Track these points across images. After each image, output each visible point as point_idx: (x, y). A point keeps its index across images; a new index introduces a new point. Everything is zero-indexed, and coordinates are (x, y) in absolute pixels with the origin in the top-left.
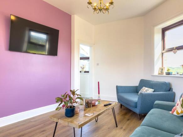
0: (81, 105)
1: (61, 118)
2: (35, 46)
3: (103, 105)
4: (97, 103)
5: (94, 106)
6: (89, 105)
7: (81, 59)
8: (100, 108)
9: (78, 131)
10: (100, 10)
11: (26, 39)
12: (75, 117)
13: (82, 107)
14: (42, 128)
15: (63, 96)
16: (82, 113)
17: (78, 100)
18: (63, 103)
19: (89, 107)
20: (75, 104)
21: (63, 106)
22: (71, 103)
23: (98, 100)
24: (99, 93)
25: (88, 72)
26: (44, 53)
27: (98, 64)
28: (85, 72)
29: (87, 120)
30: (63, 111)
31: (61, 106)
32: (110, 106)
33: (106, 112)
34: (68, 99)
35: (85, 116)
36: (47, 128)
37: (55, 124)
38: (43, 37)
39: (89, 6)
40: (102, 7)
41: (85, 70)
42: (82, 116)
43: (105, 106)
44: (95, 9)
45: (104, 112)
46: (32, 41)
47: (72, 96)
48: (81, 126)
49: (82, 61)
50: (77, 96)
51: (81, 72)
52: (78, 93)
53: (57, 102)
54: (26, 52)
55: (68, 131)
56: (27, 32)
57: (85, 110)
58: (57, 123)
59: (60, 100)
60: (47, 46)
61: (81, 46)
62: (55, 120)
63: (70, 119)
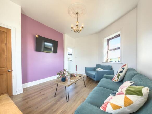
0: (69, 76)
1: (60, 82)
2: (47, 49)
3: (78, 76)
4: (76, 75)
5: (74, 76)
6: (72, 76)
7: (68, 54)
8: (78, 77)
9: (67, 88)
10: (77, 31)
11: (43, 46)
12: (66, 81)
13: (69, 77)
14: (51, 86)
15: (60, 72)
16: (69, 80)
17: (67, 74)
18: (60, 75)
19: (72, 77)
20: (66, 76)
21: (61, 77)
22: (64, 75)
23: (76, 74)
24: (77, 71)
25: (71, 61)
26: (51, 52)
27: (76, 57)
28: (70, 61)
29: (72, 83)
30: (60, 79)
31: (60, 76)
32: (82, 77)
33: (80, 80)
34: (62, 73)
35: (71, 81)
36: (53, 86)
37: (57, 85)
38: (51, 45)
39: (72, 29)
40: (78, 30)
41: (70, 60)
42: (69, 81)
43: (80, 77)
44: (75, 31)
45: (79, 79)
46: (46, 46)
47: (64, 72)
48: (69, 86)
49: (69, 55)
50: (66, 72)
51: (68, 61)
52: (67, 70)
53: (58, 75)
54: (43, 52)
55: (63, 88)
56: (43, 43)
57: (70, 78)
58: (58, 84)
59: (59, 74)
60: (53, 49)
61: (68, 48)
62: (57, 83)
63: (64, 83)
